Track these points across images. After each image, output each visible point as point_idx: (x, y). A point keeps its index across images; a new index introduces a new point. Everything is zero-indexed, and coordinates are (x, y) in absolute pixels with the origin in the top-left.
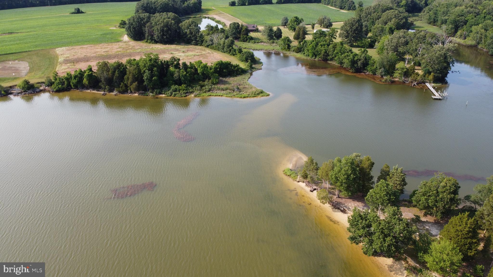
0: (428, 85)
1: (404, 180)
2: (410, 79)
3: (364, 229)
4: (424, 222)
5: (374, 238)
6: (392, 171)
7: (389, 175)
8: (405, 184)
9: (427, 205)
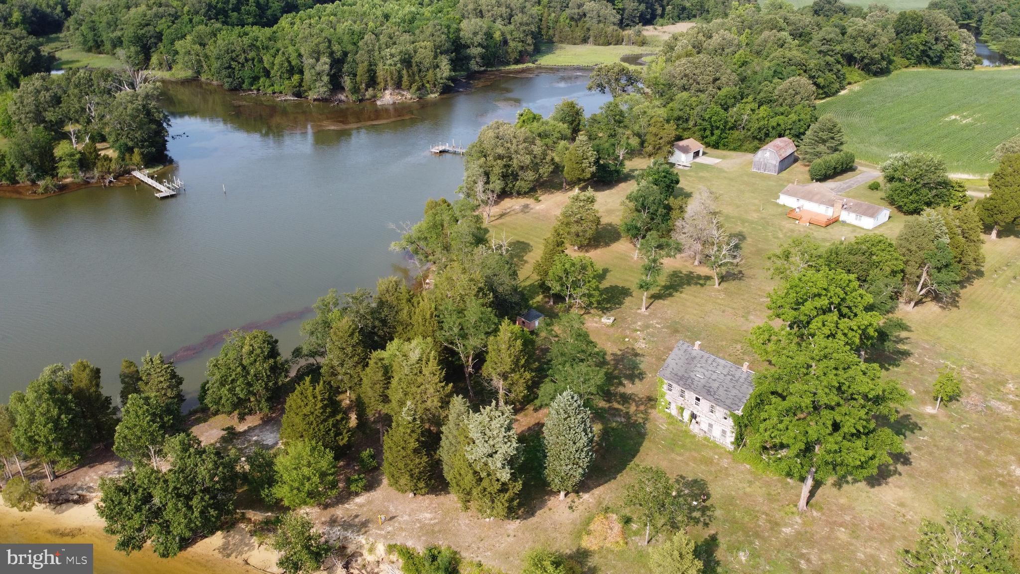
0: (137, 174)
1: (173, 375)
2: (96, 173)
3: (141, 510)
4: (245, 432)
5: (168, 515)
6: (143, 368)
7: (141, 379)
8: (180, 381)
9: (236, 400)
